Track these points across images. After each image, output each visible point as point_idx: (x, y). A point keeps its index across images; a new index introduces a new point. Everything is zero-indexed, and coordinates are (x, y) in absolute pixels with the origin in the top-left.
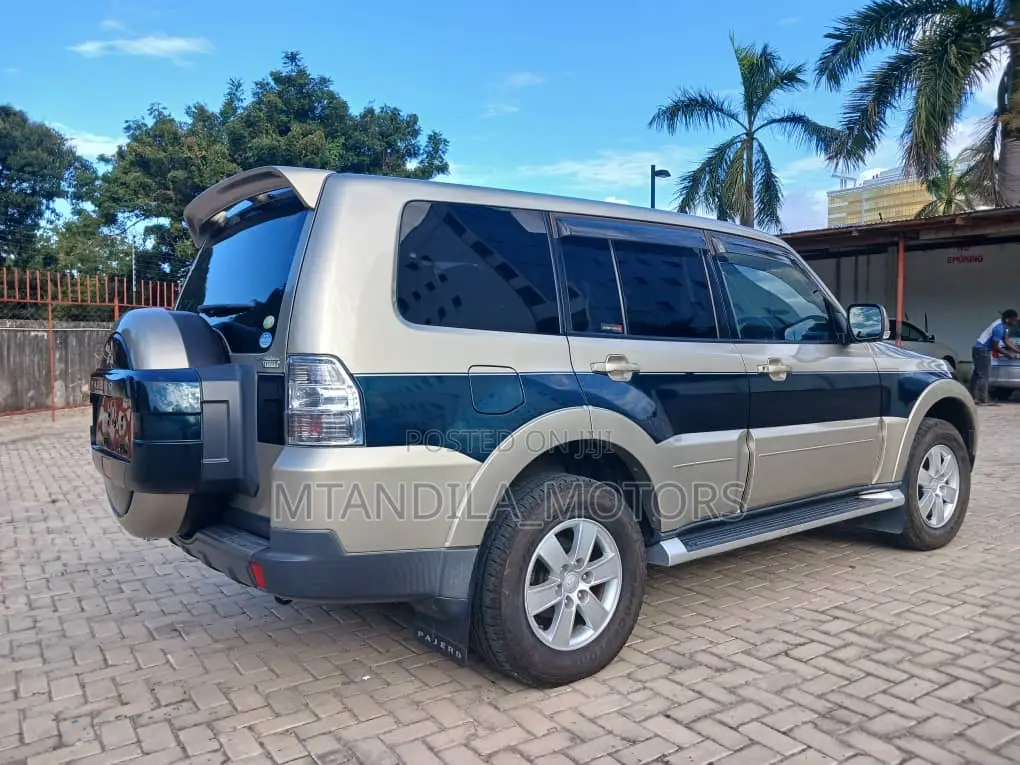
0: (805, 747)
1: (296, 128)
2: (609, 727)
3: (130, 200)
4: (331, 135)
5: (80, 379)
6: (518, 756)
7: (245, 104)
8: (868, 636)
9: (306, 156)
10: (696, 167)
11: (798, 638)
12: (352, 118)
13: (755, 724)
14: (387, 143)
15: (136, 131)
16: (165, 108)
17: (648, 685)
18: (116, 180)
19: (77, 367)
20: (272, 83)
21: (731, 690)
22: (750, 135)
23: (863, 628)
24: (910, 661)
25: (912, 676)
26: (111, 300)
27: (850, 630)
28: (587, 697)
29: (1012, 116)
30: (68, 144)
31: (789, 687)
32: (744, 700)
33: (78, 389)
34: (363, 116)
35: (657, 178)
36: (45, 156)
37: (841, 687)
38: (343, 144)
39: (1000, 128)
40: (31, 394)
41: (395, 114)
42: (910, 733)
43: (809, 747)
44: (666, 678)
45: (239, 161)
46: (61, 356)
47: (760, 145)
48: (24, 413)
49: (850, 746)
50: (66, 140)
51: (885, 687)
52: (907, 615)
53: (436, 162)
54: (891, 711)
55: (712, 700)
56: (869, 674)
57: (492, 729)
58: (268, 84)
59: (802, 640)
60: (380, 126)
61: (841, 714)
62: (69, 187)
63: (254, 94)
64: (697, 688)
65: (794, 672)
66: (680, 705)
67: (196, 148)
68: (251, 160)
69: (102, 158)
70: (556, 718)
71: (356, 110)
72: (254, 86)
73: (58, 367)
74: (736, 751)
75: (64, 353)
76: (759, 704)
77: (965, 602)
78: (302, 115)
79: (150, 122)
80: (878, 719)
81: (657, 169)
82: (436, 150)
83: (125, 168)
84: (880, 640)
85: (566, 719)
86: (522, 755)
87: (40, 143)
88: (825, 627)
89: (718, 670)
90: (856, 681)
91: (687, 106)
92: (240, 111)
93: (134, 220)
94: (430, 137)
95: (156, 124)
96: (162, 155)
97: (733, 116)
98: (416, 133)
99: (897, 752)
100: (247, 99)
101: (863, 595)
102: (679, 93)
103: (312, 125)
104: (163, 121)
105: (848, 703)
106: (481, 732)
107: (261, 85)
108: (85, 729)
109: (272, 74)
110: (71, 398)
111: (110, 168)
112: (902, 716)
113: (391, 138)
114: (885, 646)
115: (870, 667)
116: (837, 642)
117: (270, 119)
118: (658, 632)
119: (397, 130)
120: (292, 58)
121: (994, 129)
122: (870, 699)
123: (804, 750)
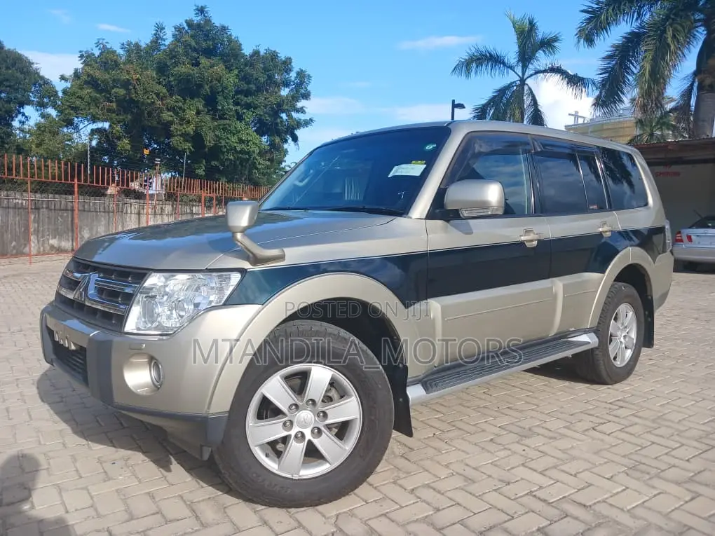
0: (624, 488)
1: (203, 61)
2: (488, 473)
3: (85, 109)
4: (229, 69)
5: (49, 235)
6: (432, 490)
7: (167, 43)
8: (646, 419)
9: (211, 82)
10: (484, 102)
11: (598, 419)
12: (244, 56)
13: (586, 472)
14: (268, 75)
15: (87, 58)
16: (107, 43)
17: (506, 446)
18: (74, 93)
19: (46, 227)
20: (186, 28)
21: (564, 451)
22: (523, 81)
23: (640, 414)
24: (678, 435)
25: (683, 445)
26: (73, 179)
27: (633, 415)
28: (468, 453)
29: (705, 76)
30: (34, 66)
31: (601, 450)
32: (574, 458)
33: (46, 242)
34: (251, 56)
35: (456, 110)
36: (18, 74)
37: (636, 451)
38: (237, 75)
39: (696, 84)
40: (14, 243)
41: (273, 56)
42: (691, 480)
43: (627, 488)
44: (518, 442)
45: (164, 83)
46: (35, 217)
47: (530, 89)
48: (9, 258)
49: (654, 487)
50: (33, 63)
51: (666, 451)
52: (669, 406)
53: (303, 91)
54: (674, 466)
55: (554, 457)
56: (653, 443)
57: (408, 473)
58: (184, 28)
59: (601, 421)
60: (264, 63)
61: (642, 467)
62: (34, 98)
63: (173, 35)
64: (541, 449)
65: (602, 440)
66: (533, 460)
67: (132, 72)
68: (173, 83)
69: (63, 78)
70: (451, 466)
71: (247, 50)
72: (174, 30)
73: (33, 226)
74: (579, 490)
75: (37, 216)
76: (585, 460)
77: (704, 399)
78: (209, 53)
79: (97, 53)
80: (667, 471)
81: (456, 103)
82: (302, 83)
83: (80, 85)
84: (654, 421)
85: (459, 468)
86: (434, 489)
87: (14, 64)
88: (615, 413)
89: (551, 438)
90: (646, 447)
91: (479, 59)
92: (162, 47)
93: (86, 123)
94: (298, 74)
95: (101, 54)
96: (107, 76)
97: (511, 68)
98: (288, 70)
99: (687, 492)
100: (168, 38)
101: (634, 393)
102: (474, 50)
103: (215, 60)
104: (106, 51)
105: (644, 460)
106: (402, 475)
107: (179, 29)
108: (122, 468)
109: (186, 21)
110: (42, 248)
111: (69, 85)
112: (682, 469)
113: (271, 72)
114: (658, 426)
115: (653, 438)
116: (626, 423)
117: (186, 54)
118: (503, 413)
119: (276, 66)
120: (201, 10)
121: (692, 85)
122: (659, 458)
123: (624, 490)
